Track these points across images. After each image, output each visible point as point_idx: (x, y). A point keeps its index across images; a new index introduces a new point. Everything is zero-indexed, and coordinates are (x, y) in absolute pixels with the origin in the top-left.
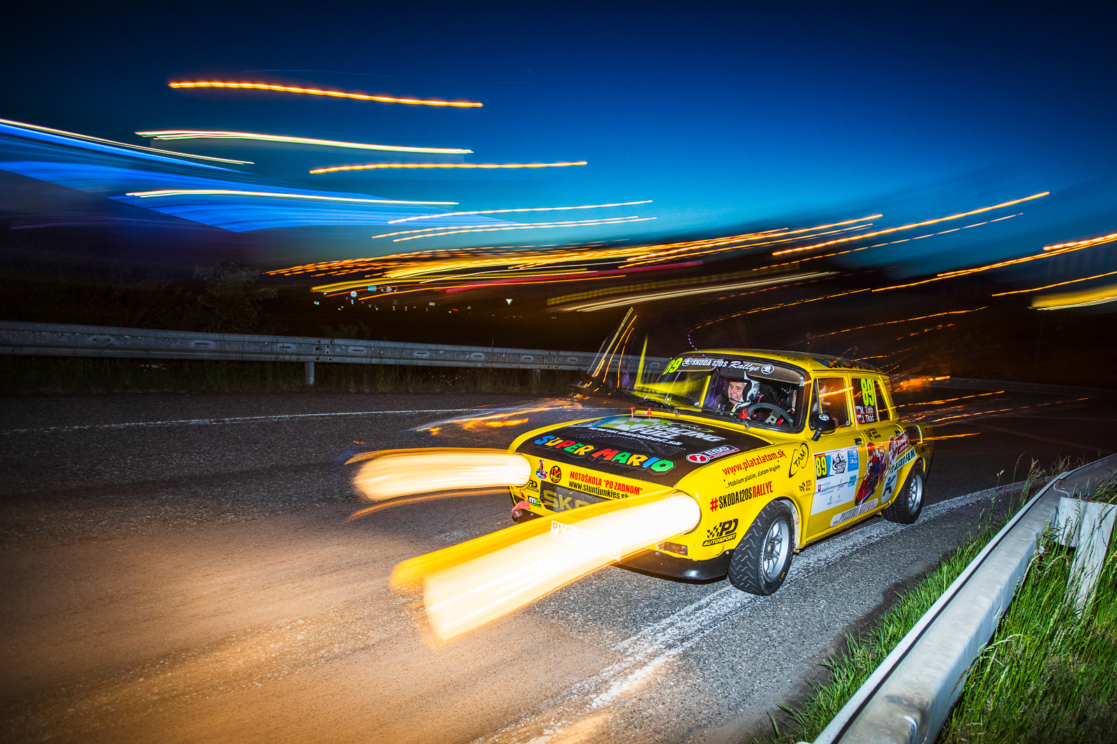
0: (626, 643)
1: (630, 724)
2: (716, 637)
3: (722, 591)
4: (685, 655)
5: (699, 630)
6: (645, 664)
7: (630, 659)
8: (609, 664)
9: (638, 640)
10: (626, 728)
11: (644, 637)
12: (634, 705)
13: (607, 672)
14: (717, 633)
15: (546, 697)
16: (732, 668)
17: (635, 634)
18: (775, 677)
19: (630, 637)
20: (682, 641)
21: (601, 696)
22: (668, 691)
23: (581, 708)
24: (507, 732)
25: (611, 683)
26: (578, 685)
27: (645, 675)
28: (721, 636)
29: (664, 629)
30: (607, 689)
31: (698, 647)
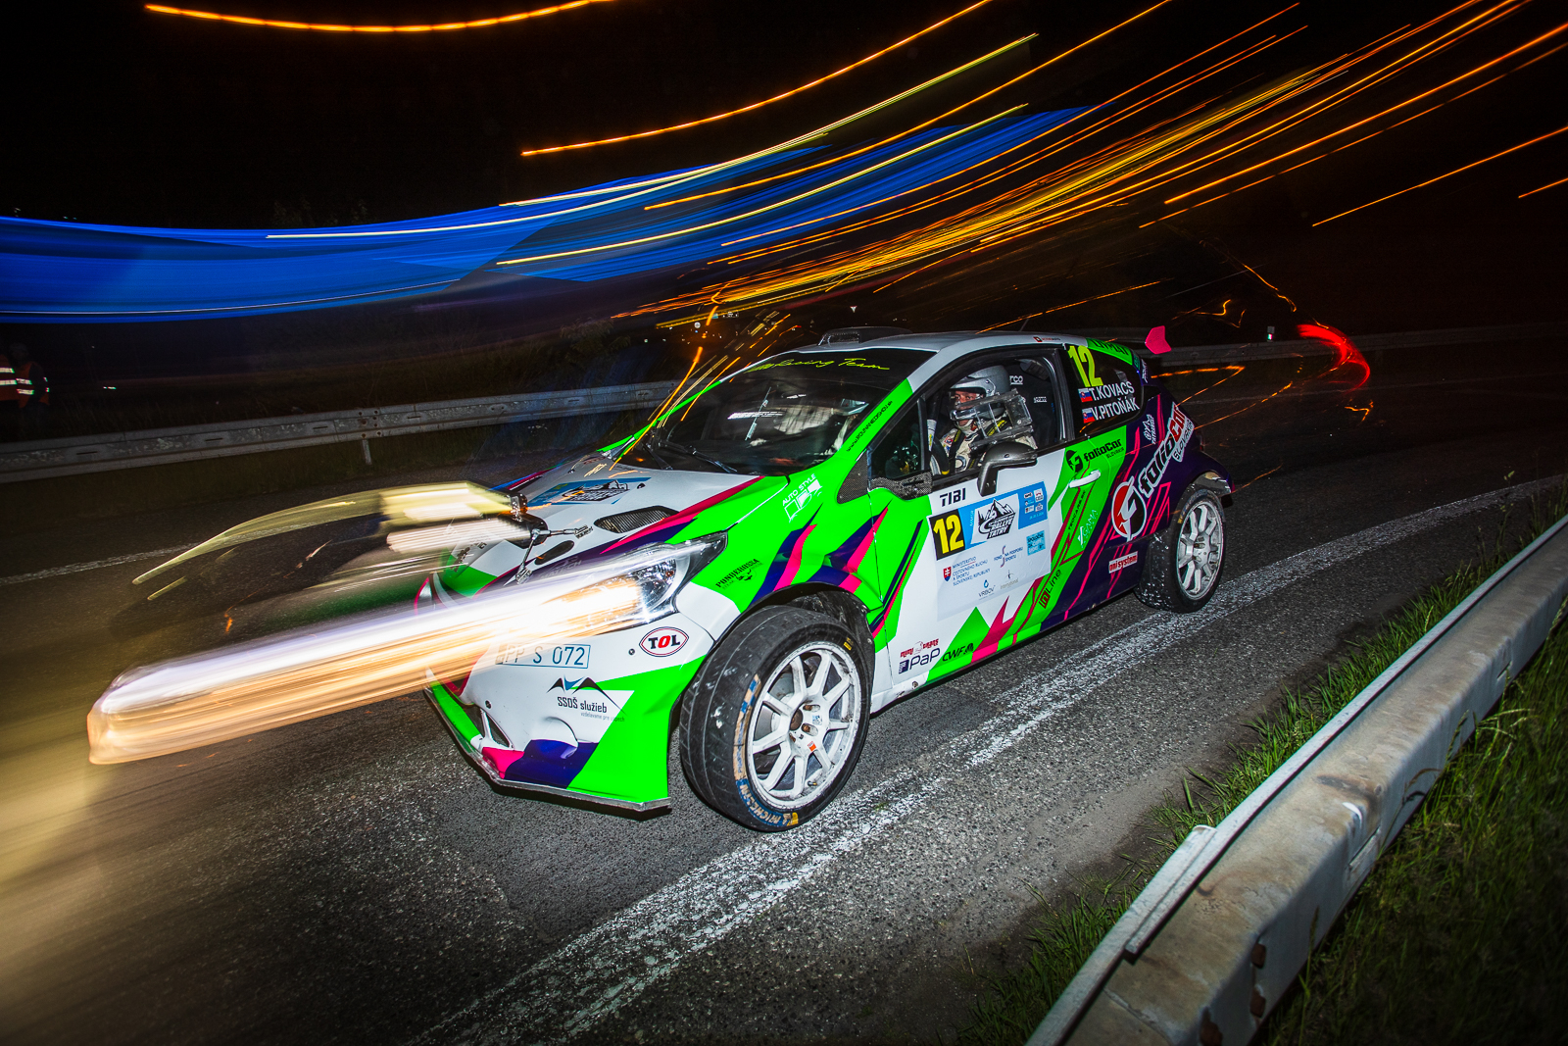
12: (1018, 763)
21: (981, 753)
22: (1057, 750)
23: (961, 765)
25: (993, 738)
27: (1029, 731)
28: (1118, 687)
30: (987, 745)
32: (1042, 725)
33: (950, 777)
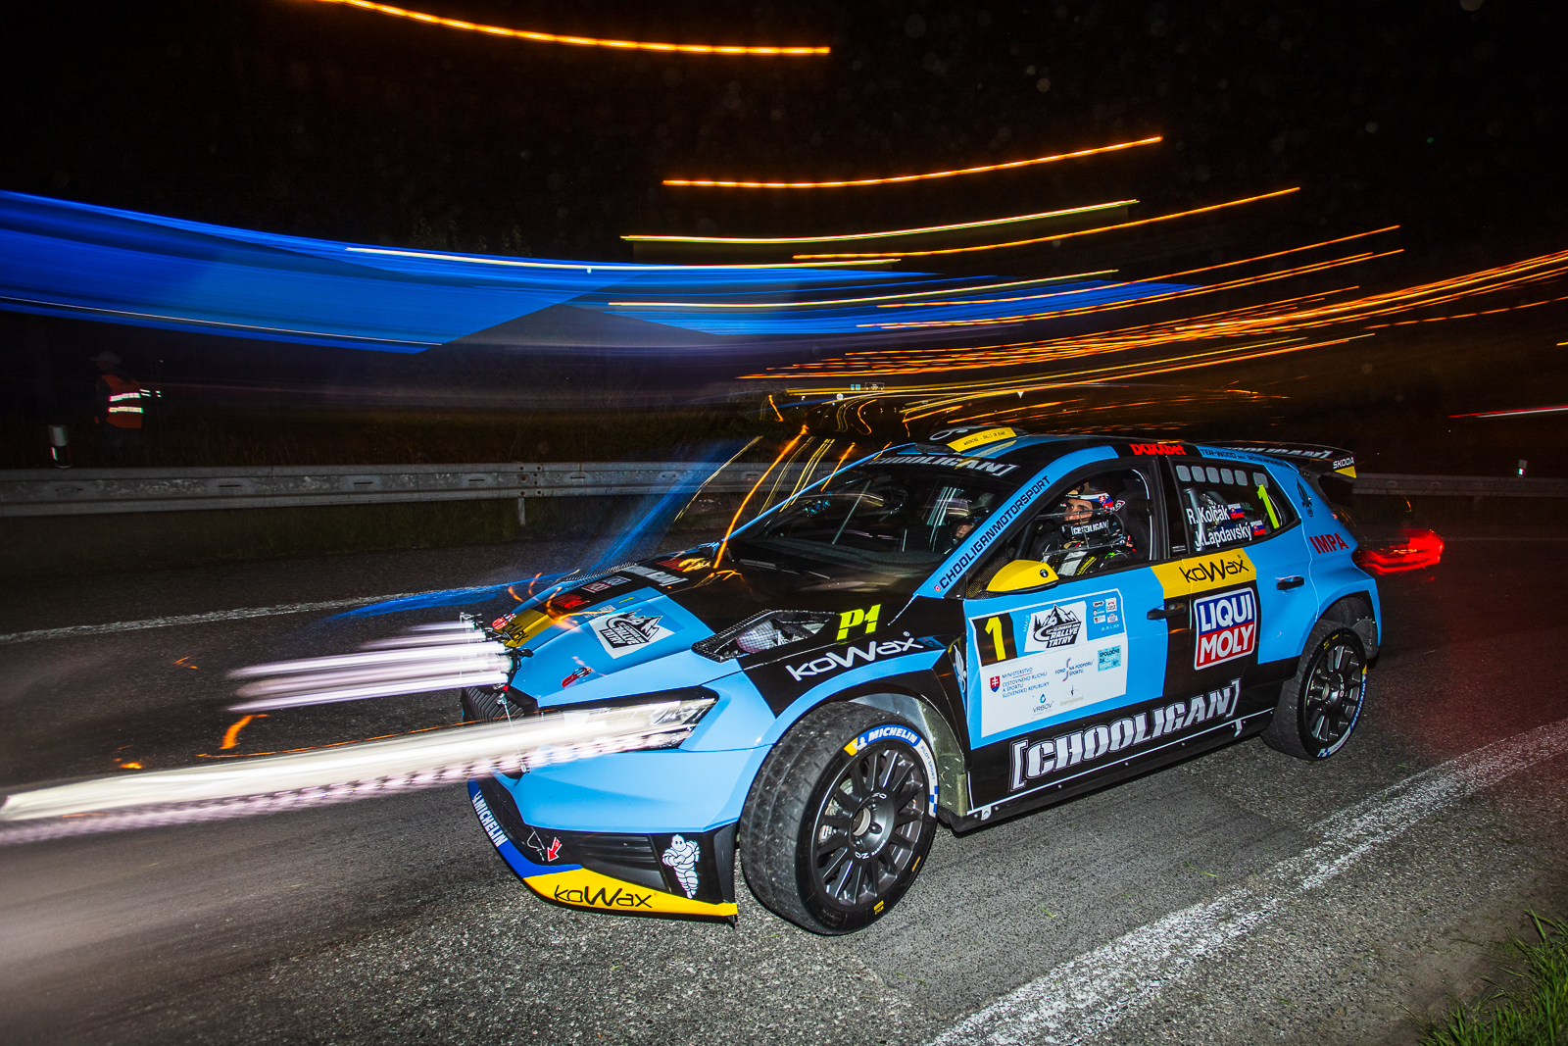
0: (1319, 825)
1: (1353, 909)
2: (1427, 828)
3: (1419, 775)
4: (1393, 845)
5: (1402, 819)
6: (1349, 850)
7: (1330, 843)
8: (1307, 847)
9: (1332, 823)
10: (1349, 913)
11: (1338, 821)
12: (1350, 891)
13: (1309, 853)
14: (1425, 825)
15: (1251, 872)
16: (1456, 865)
17: (1327, 816)
18: (1513, 881)
19: (1320, 819)
20: (1385, 829)
21: (1310, 878)
22: (1386, 881)
23: (1293, 888)
24: (1223, 901)
25: (1317, 865)
26: (1281, 863)
27: (1352, 862)
28: (1432, 829)
29: (1359, 816)
30: (1315, 871)
31: (1405, 837)
32: (1364, 857)
33: (1286, 898)
